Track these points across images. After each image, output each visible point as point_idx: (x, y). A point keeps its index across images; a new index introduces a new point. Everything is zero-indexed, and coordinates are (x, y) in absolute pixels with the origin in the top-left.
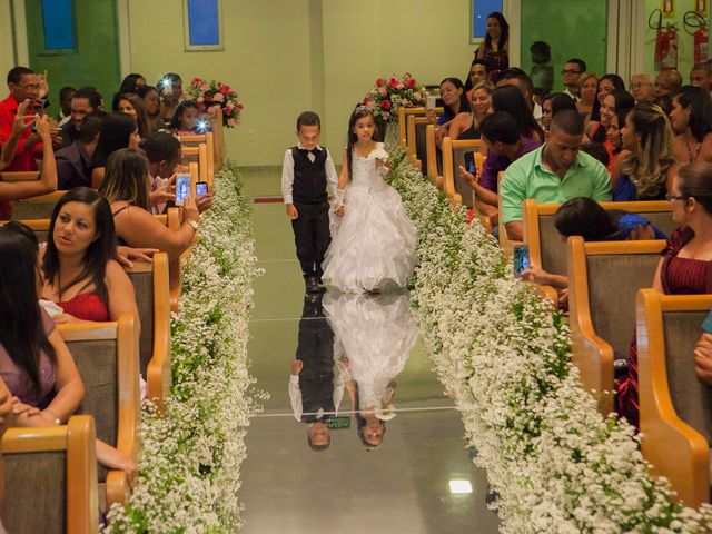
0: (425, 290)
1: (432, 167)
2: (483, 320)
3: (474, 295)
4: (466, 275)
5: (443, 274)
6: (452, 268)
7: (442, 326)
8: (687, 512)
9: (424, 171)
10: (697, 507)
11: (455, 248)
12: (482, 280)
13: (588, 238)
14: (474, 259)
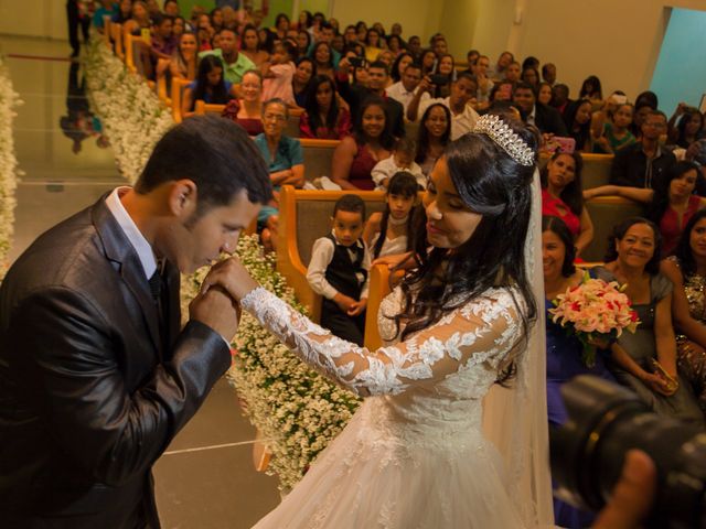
0: (115, 119)
1: (119, 49)
2: (148, 139)
3: (143, 126)
4: (139, 114)
5: (125, 111)
6: (130, 109)
7: (125, 140)
8: (247, 237)
9: (114, 50)
10: (250, 236)
11: (133, 98)
12: (148, 117)
13: (206, 102)
14: (144, 105)
